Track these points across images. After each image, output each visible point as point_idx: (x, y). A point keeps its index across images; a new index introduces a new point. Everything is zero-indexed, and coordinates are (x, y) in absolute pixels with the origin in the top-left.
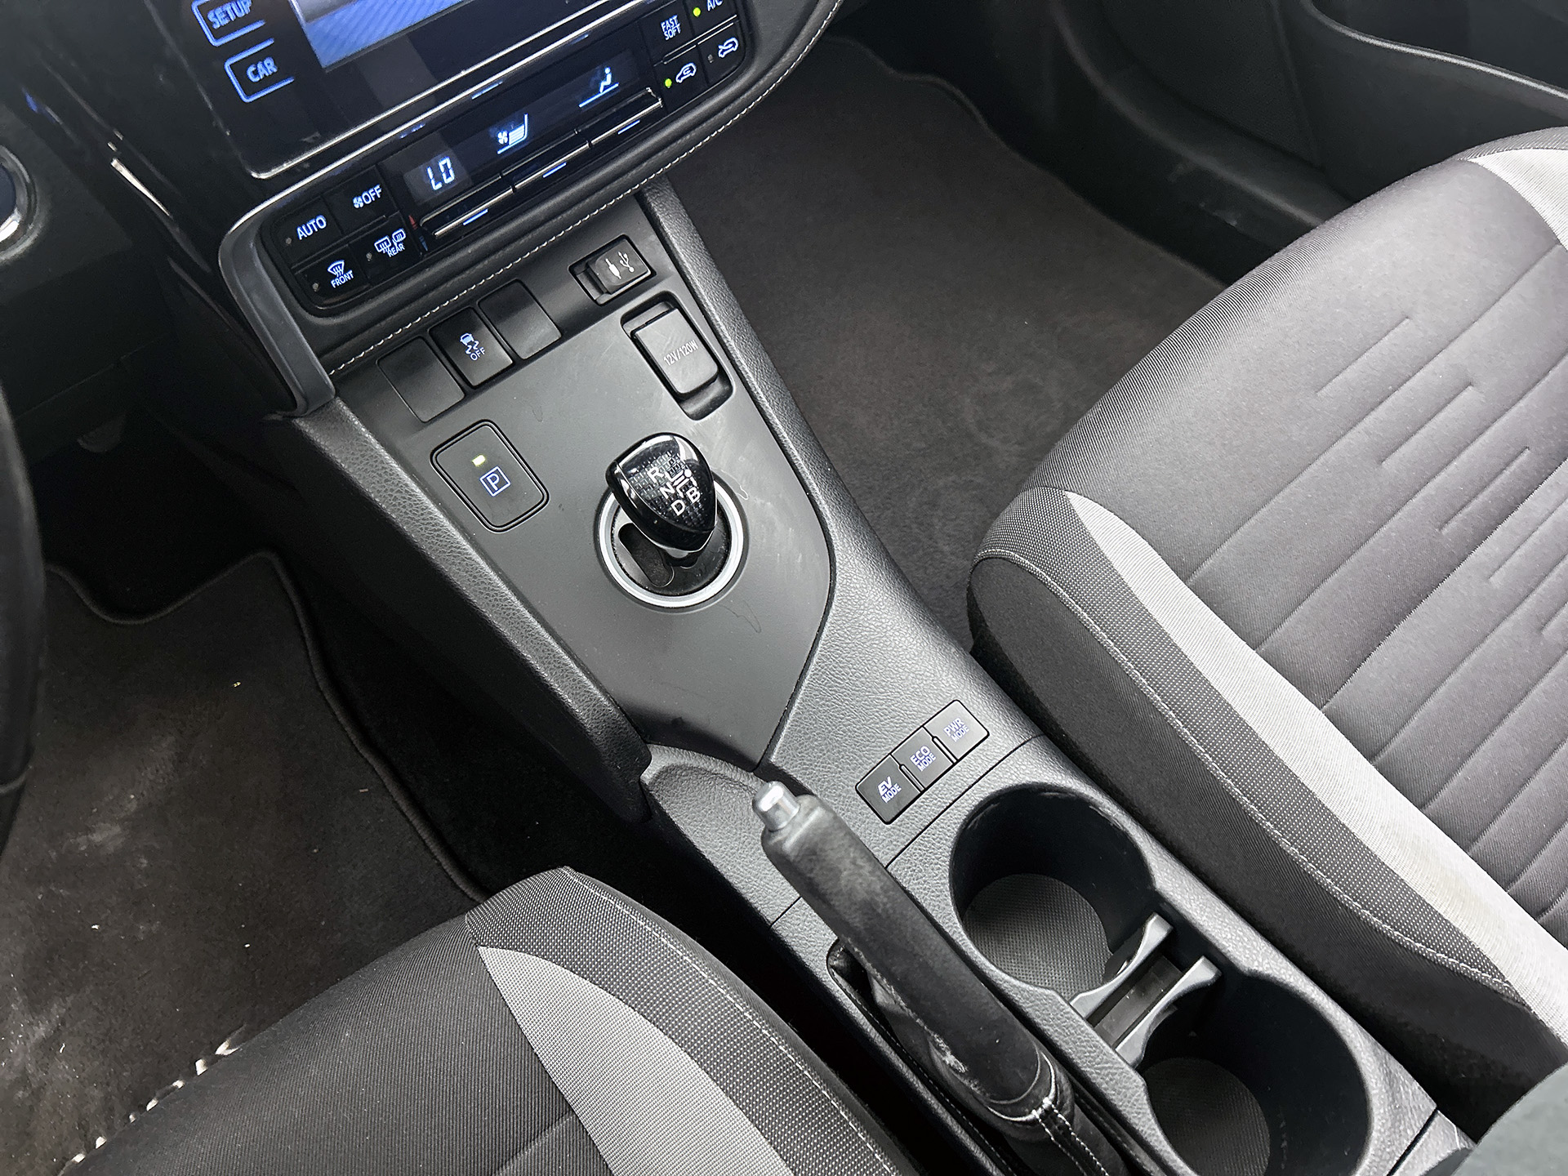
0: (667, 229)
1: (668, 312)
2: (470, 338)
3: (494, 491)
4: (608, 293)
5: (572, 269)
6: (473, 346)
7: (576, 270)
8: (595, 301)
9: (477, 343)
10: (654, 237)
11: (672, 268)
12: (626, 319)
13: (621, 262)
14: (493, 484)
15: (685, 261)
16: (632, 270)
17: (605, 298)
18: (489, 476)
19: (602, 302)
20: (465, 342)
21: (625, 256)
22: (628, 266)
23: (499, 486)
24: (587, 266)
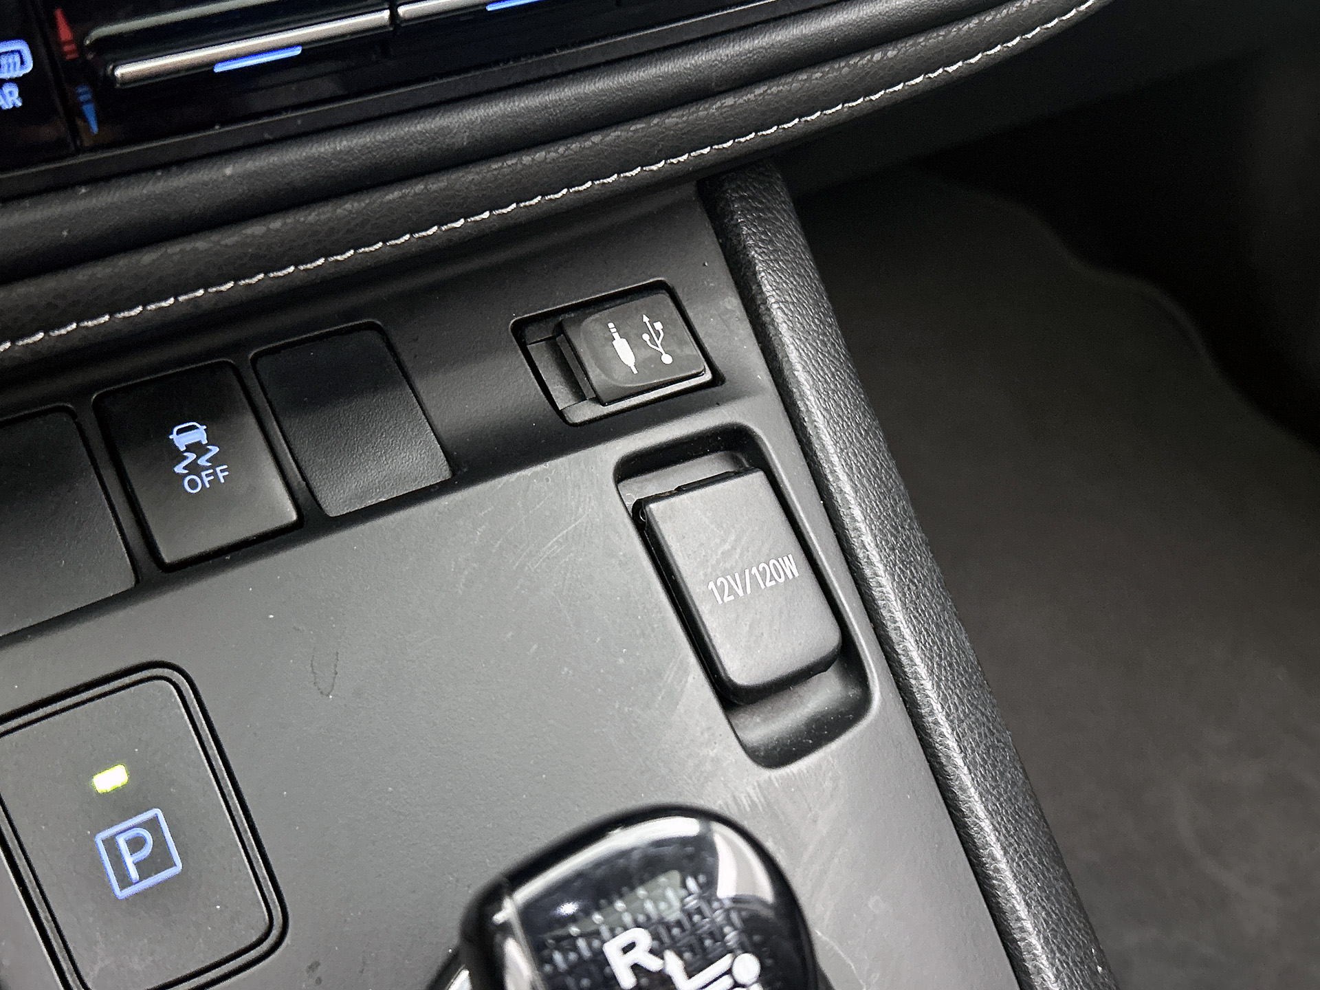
0: (767, 288)
1: (737, 474)
2: (199, 434)
3: (125, 881)
4: (598, 400)
5: (519, 331)
6: (198, 458)
7: (530, 331)
8: (560, 414)
9: (215, 450)
10: (732, 303)
11: (762, 375)
12: (628, 469)
13: (646, 337)
14: (129, 860)
15: (799, 367)
16: (667, 359)
17: (585, 412)
18: (122, 832)
19: (578, 420)
20: (181, 441)
21: (658, 326)
22: (660, 349)
23: (146, 868)
24: (560, 329)
